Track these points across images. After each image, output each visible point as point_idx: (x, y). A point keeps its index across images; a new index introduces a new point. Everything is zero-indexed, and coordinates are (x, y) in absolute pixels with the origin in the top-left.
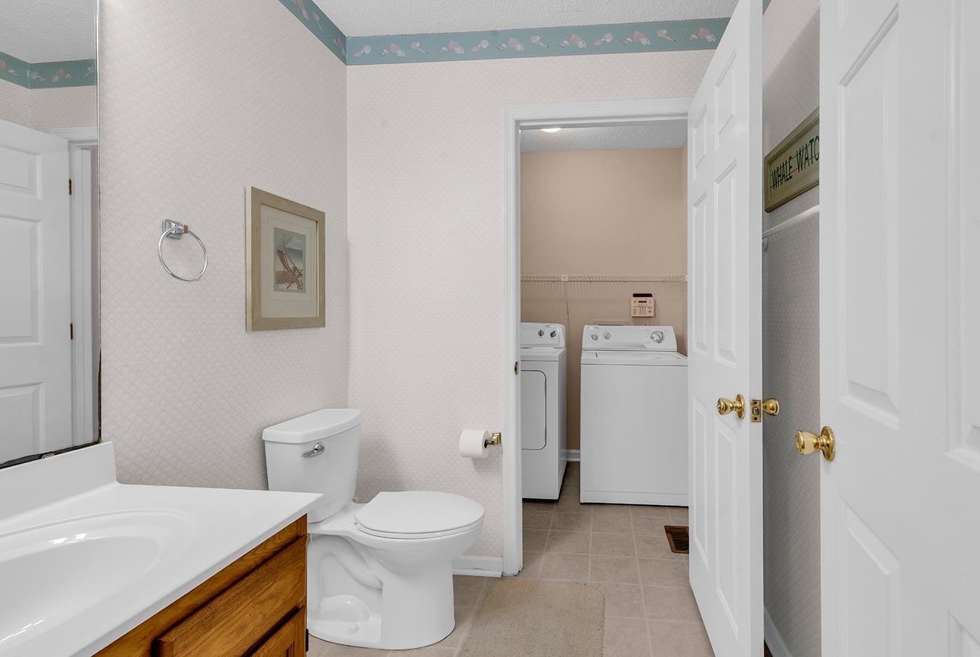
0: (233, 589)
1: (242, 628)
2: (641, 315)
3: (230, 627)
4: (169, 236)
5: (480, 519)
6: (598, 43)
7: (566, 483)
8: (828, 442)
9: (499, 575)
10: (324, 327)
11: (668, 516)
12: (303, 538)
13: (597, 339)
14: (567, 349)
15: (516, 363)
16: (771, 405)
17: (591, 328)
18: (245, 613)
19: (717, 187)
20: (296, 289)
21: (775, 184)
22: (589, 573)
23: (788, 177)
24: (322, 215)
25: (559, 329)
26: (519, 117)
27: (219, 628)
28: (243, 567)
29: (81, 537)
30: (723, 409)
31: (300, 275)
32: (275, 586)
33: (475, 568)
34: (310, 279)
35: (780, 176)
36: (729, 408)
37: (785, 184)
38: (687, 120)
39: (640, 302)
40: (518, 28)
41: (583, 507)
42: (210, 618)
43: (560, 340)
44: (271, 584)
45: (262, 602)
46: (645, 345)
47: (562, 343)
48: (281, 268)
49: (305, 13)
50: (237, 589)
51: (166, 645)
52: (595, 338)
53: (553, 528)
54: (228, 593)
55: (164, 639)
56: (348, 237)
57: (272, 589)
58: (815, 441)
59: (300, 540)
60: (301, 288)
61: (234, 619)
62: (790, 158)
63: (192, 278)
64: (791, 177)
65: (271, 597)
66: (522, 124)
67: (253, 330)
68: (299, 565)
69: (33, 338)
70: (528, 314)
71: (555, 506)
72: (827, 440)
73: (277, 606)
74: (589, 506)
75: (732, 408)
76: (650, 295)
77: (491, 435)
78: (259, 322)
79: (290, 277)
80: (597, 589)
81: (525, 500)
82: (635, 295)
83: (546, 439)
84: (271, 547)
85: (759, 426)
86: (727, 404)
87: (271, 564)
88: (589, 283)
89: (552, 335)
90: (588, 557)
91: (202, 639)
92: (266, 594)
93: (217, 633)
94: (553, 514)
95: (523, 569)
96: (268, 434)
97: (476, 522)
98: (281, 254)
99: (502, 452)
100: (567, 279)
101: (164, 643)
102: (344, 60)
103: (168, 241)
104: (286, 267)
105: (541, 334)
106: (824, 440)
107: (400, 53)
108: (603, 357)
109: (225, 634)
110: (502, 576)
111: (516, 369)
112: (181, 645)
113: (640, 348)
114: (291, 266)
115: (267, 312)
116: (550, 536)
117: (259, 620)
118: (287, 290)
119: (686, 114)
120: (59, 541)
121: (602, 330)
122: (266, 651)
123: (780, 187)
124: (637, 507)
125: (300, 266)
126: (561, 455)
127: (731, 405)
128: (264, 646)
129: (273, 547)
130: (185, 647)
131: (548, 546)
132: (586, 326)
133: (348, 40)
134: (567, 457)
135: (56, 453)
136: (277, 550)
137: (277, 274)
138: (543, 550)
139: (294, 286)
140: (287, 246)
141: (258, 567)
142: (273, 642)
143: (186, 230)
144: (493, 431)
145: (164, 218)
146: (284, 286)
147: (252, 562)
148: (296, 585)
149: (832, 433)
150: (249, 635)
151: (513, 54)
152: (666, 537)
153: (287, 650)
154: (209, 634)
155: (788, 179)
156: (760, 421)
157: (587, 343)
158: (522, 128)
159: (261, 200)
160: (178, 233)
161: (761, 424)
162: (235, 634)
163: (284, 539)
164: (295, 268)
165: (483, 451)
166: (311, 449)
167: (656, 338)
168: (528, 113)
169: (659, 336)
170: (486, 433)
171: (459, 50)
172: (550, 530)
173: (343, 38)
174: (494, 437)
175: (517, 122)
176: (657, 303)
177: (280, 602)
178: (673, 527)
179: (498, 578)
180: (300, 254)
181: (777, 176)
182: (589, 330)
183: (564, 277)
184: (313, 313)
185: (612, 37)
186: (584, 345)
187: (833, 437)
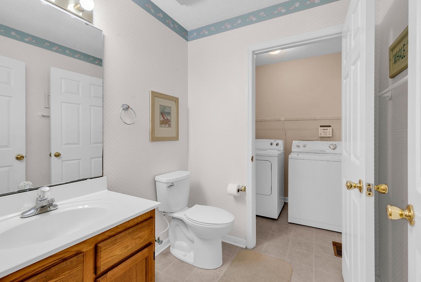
0: (124, 232)
1: (127, 247)
2: (325, 136)
3: (122, 245)
4: (124, 109)
5: (232, 222)
6: (292, 8)
7: (282, 212)
8: (410, 214)
9: (244, 247)
10: (178, 140)
11: (335, 237)
12: (153, 218)
13: (299, 147)
14: (285, 151)
15: (252, 157)
16: (382, 187)
17: (297, 142)
18: (128, 242)
19: (353, 67)
20: (168, 126)
21: (395, 62)
22: (287, 256)
23: (403, 56)
24: (177, 99)
25: (281, 142)
26: (254, 50)
27: (118, 245)
28: (129, 225)
29: (86, 206)
30: (350, 187)
31: (169, 121)
32: (140, 234)
33: (235, 242)
34: (173, 123)
35: (398, 56)
36: (353, 187)
37: (401, 60)
38: (341, 36)
39: (323, 130)
40: (254, 11)
41: (290, 225)
42: (115, 241)
43: (281, 147)
44: (139, 233)
45: (135, 239)
46: (325, 150)
47: (282, 149)
48: (162, 119)
49: (172, 25)
50: (126, 232)
51: (99, 247)
52: (298, 146)
53: (273, 232)
54: (122, 233)
55: (98, 245)
56: (188, 106)
57: (139, 235)
58: (400, 212)
59: (152, 219)
60: (170, 126)
61: (124, 243)
62: (404, 45)
63: (131, 123)
64: (404, 56)
65: (139, 237)
66: (256, 52)
67: (152, 141)
68: (150, 228)
69: (78, 144)
70: (259, 135)
71: (276, 222)
72: (409, 213)
73: (141, 241)
74: (292, 224)
75: (355, 187)
76: (330, 126)
77: (241, 187)
78: (154, 138)
79: (166, 122)
80: (290, 264)
81: (257, 216)
82: (321, 126)
83: (271, 191)
84: (140, 219)
85: (372, 199)
86: (352, 184)
87: (139, 226)
88: (296, 121)
89: (277, 145)
90: (288, 248)
91: (112, 248)
92: (137, 236)
93: (117, 247)
94: (274, 225)
95: (256, 247)
96: (157, 178)
97: (230, 223)
98: (162, 114)
99: (246, 195)
100: (284, 120)
101: (98, 246)
102: (187, 40)
103: (123, 111)
104: (164, 118)
105: (271, 144)
106: (407, 213)
107: (206, 33)
108: (301, 156)
109: (121, 247)
110: (246, 248)
111: (252, 159)
112: (104, 248)
113: (323, 153)
114: (166, 118)
115: (157, 135)
116: (271, 235)
117: (134, 244)
118: (164, 127)
119: (341, 33)
120: (81, 207)
121: (301, 143)
122: (137, 257)
123: (398, 63)
124: (318, 230)
125: (169, 118)
126: (279, 199)
127: (355, 185)
128: (136, 255)
129: (141, 219)
130: (105, 249)
131: (269, 239)
132: (294, 142)
133: (188, 32)
134: (285, 200)
135: (91, 179)
136: (143, 221)
137: (161, 121)
138: (266, 240)
139: (167, 125)
140: (164, 111)
141: (135, 226)
142: (139, 254)
143: (129, 107)
144: (241, 185)
145: (122, 104)
146: (163, 125)
147: (132, 224)
148: (149, 235)
149: (413, 209)
150: (130, 249)
151: (252, 22)
152: (332, 247)
153: (146, 258)
154: (114, 246)
155: (402, 58)
156: (373, 196)
157: (294, 149)
158: (256, 54)
159: (155, 95)
160: (127, 108)
161: (373, 198)
162: (124, 248)
163: (145, 217)
164: (168, 119)
165: (237, 193)
166: (170, 185)
167: (332, 147)
168: (258, 47)
169: (334, 147)
170: (239, 186)
171: (229, 26)
172: (271, 232)
173: (186, 31)
174: (243, 188)
175: (253, 52)
176: (334, 130)
177: (143, 240)
178: (337, 243)
179: (244, 248)
180: (169, 114)
181: (396, 57)
182: (295, 143)
183: (283, 119)
184: (174, 135)
185: (299, 3)
186: (293, 150)
187: (413, 212)
